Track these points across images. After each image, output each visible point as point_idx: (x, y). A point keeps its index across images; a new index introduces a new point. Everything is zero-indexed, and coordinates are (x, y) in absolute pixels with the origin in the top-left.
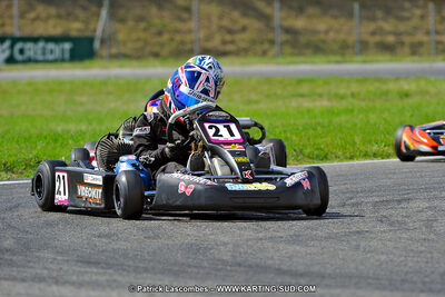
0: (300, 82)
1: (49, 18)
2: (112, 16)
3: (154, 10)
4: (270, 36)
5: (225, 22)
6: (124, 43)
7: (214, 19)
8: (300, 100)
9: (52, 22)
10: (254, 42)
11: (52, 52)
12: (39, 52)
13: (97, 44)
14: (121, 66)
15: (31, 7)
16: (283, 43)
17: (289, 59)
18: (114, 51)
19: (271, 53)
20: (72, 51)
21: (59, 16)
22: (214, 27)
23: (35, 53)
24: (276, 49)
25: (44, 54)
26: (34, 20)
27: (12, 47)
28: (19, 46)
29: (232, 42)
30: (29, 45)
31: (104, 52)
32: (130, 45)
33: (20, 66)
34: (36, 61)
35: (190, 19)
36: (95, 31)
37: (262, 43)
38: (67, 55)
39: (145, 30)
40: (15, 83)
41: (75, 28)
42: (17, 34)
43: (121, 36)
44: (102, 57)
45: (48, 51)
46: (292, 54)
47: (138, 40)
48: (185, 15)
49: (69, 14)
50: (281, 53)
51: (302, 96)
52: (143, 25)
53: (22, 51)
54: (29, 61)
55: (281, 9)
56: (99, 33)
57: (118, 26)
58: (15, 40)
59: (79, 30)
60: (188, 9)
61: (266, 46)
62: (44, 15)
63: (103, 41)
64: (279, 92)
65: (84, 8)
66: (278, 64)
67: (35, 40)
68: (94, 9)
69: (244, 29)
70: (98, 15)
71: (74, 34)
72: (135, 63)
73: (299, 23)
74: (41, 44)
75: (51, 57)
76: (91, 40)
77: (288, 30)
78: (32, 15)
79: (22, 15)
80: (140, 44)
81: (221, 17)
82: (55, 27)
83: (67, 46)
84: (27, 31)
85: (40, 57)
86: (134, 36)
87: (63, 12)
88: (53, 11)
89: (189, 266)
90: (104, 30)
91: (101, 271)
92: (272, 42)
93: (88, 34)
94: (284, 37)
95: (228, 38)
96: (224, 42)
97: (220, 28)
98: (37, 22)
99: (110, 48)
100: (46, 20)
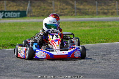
0: (81, 23)
1: (14, 5)
2: (31, 5)
3: (42, 4)
4: (73, 10)
5: (61, 7)
6: (34, 13)
7: (58, 6)
8: (81, 27)
9: (15, 7)
10: (69, 12)
11: (15, 15)
12: (11, 15)
14: (34, 19)
15: (9, 3)
16: (77, 12)
17: (79, 17)
18: (31, 14)
19: (74, 15)
20: (20, 15)
21: (17, 5)
22: (58, 8)
23: (10, 15)
24: (75, 14)
25: (13, 15)
26: (10, 6)
27: (4, 14)
28: (6, 13)
29: (63, 12)
30: (9, 13)
31: (29, 15)
32: (36, 13)
33: (6, 19)
34: (11, 17)
36: (26, 9)
37: (71, 12)
38: (19, 16)
39: (40, 9)
40: (5, 23)
41: (21, 9)
42: (5, 10)
43: (33, 11)
44: (28, 16)
45: (14, 15)
46: (80, 15)
47: (38, 11)
48: (51, 5)
50: (77, 15)
51: (82, 26)
52: (39, 8)
53: (7, 15)
55: (76, 3)
56: (27, 10)
57: (32, 8)
58: (5, 12)
60: (51, 3)
61: (72, 13)
62: (12, 5)
63: (28, 12)
64: (76, 25)
65: (23, 3)
66: (75, 18)
67: (10, 12)
68: (26, 3)
69: (66, 9)
70: (27, 5)
71: (21, 10)
72: (37, 18)
73: (81, 7)
74: (12, 13)
76: (25, 12)
77: (78, 9)
79: (7, 5)
80: (38, 13)
81: (60, 6)
82: (15, 8)
83: (19, 13)
84: (8, 9)
85: (12, 16)
86: (37, 11)
87: (18, 4)
88: (15, 4)
90: (29, 9)
92: (74, 12)
93: (25, 10)
95: (62, 11)
96: (61, 12)
97: (60, 8)
98: (11, 7)
99: (31, 13)
100: (13, 7)
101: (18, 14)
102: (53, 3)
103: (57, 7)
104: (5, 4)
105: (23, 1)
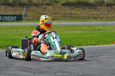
0: (74, 26)
1: (11, 10)
2: (26, 10)
3: (37, 9)
4: (66, 15)
5: (55, 12)
6: (30, 17)
8: (74, 31)
9: (12, 11)
10: (62, 16)
11: (12, 19)
12: (9, 19)
13: (23, 17)
14: (29, 22)
15: (7, 8)
16: (69, 17)
17: (71, 21)
18: (27, 18)
19: (66, 19)
20: (17, 18)
21: (13, 10)
22: (52, 13)
23: (8, 19)
24: (67, 18)
25: (10, 19)
26: (7, 11)
27: (2, 17)
28: (4, 17)
29: (56, 17)
30: (6, 17)
32: (31, 17)
33: (4, 22)
34: (8, 21)
35: (46, 11)
36: (22, 14)
37: (64, 17)
38: (15, 20)
39: (35, 13)
40: (3, 26)
41: (17, 13)
42: (3, 14)
43: (29, 15)
44: (24, 20)
45: (11, 19)
46: (71, 20)
47: (33, 16)
48: (45, 10)
49: (16, 10)
50: (69, 19)
51: (74, 30)
52: (34, 12)
53: (4, 19)
54: (6, 21)
55: (69, 9)
56: (23, 14)
57: (28, 12)
58: (3, 16)
59: (19, 13)
60: (45, 8)
61: (65, 18)
62: (10, 10)
63: (24, 16)
64: (68, 29)
66: (68, 22)
67: (8, 16)
68: (22, 8)
69: (59, 13)
70: (23, 10)
71: (17, 14)
72: (33, 22)
73: (73, 12)
74: (9, 17)
75: (11, 20)
76: (21, 16)
77: (70, 14)
78: (7, 10)
80: (34, 17)
81: (53, 11)
82: (12, 12)
83: (16, 17)
84: (5, 14)
85: (9, 20)
86: (32, 15)
87: (14, 9)
88: (12, 8)
89: (47, 72)
90: (24, 14)
91: (26, 73)
92: (66, 17)
94: (69, 15)
95: (56, 15)
96: (54, 17)
98: (8, 12)
99: (26, 18)
101: (15, 18)
102: (47, 8)
103: (51, 11)
104: (3, 9)
105: (19, 6)
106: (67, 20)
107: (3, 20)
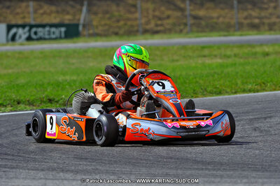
0: (203, 48)
1: (51, 12)
2: (89, 11)
3: (114, 8)
4: (184, 21)
5: (157, 13)
6: (97, 27)
7: (151, 12)
8: (204, 59)
9: (53, 15)
10: (174, 25)
11: (54, 33)
12: (46, 33)
13: (81, 28)
14: (96, 41)
15: (41, 7)
16: (192, 25)
17: (196, 34)
18: (91, 32)
19: (185, 31)
20: (66, 32)
21: (57, 12)
22: (151, 17)
23: (44, 34)
24: (188, 28)
25: (49, 34)
26: (42, 14)
27: (30, 31)
28: (34, 30)
29: (162, 25)
30: (40, 29)
31: (85, 33)
32: (100, 28)
33: (35, 42)
34: (45, 39)
35: (136, 12)
36: (79, 20)
37: (179, 25)
38: (63, 35)
39: (109, 19)
40: (32, 51)
41: (67, 18)
42: (33, 23)
43: (95, 23)
44: (84, 36)
46: (198, 32)
47: (105, 25)
48: (133, 10)
49: (63, 11)
50: (191, 31)
51: (205, 56)
52: (108, 16)
53: (36, 33)
54: (40, 39)
55: (190, 5)
56: (82, 22)
57: (93, 17)
58: (31, 27)
59: (69, 20)
60: (134, 6)
61: (182, 27)
62: (48, 11)
63: (84, 26)
64: (191, 54)
65: (73, 7)
66: (190, 37)
67: (43, 26)
68: (78, 7)
69: (168, 17)
70: (81, 10)
71: (67, 22)
72: (104, 39)
73: (201, 13)
74: (47, 29)
75: (53, 36)
76: (77, 26)
77: (195, 17)
78: (41, 11)
79: (35, 11)
80: (106, 28)
81: (154, 10)
82: (55, 18)
83: (63, 29)
84: (38, 21)
85: (47, 37)
86: (103, 23)
87: (59, 9)
88: (53, 8)
90: (84, 20)
92: (186, 24)
93: (75, 22)
94: (192, 21)
95: (159, 22)
96: (157, 25)
97: (154, 17)
98: (45, 16)
99: (89, 30)
100: (50, 14)
101: (61, 32)
102: (138, 6)
103: (148, 13)
104: (31, 9)
106: (188, 33)
107: (34, 36)
